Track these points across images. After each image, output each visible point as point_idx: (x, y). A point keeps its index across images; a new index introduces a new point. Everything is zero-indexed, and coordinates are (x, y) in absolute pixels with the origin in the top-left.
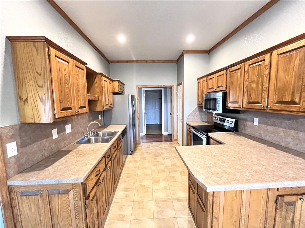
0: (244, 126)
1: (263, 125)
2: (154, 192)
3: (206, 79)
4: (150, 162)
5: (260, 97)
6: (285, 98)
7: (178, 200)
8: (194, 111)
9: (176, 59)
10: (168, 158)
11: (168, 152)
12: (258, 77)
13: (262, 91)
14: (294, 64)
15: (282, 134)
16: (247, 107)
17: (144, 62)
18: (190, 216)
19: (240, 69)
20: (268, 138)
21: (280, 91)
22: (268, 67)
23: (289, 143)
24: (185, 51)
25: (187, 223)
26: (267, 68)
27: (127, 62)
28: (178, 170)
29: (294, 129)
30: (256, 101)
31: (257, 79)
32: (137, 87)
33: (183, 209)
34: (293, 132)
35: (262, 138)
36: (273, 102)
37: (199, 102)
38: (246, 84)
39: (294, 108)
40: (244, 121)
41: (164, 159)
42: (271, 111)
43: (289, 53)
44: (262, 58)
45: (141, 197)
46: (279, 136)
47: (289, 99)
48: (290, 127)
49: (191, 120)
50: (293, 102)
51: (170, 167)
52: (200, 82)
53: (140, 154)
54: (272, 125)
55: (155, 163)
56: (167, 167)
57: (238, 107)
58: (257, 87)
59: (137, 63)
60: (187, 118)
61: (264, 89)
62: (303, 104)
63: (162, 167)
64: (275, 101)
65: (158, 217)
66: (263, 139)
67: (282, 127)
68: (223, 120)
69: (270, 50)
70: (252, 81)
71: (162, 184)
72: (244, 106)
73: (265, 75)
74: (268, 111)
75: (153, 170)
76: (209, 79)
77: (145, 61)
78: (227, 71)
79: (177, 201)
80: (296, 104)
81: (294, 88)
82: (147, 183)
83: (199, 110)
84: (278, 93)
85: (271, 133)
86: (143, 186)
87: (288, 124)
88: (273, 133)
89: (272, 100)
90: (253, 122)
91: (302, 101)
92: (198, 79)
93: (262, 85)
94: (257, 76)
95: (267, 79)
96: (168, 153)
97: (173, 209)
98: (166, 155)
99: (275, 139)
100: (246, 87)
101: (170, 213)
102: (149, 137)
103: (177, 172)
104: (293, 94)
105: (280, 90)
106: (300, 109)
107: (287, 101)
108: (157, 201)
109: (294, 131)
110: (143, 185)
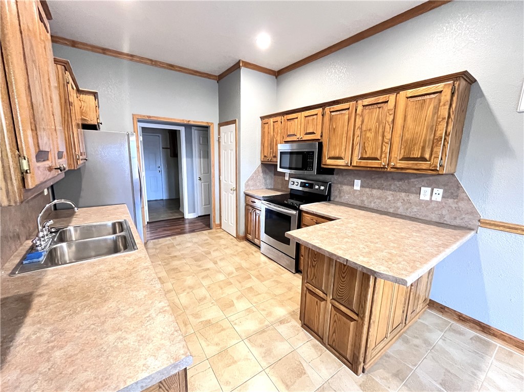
0: (340, 192)
1: (367, 189)
2: (235, 324)
3: (281, 119)
4: (194, 274)
5: (379, 150)
6: (413, 154)
7: (282, 322)
8: (255, 173)
9: (217, 74)
10: (223, 259)
11: (216, 248)
12: (377, 124)
13: (382, 143)
14: (427, 112)
15: (390, 198)
16: (357, 165)
17: (148, 62)
18: (311, 338)
19: (348, 109)
20: (372, 205)
21: (409, 144)
22: (392, 112)
23: (398, 208)
24: (243, 62)
25: (313, 350)
26: (390, 113)
27: (104, 51)
28: (251, 276)
29: (405, 191)
30: (373, 156)
31: (376, 127)
32: (135, 118)
33: (297, 332)
34: (403, 194)
35: (365, 206)
36: (396, 158)
37: (265, 156)
38: (358, 132)
39: (424, 165)
40: (339, 185)
41: (215, 263)
42: (392, 170)
43: (420, 97)
44: (384, 99)
45: (217, 344)
46: (387, 201)
47: (418, 155)
48: (400, 189)
49: (252, 188)
50: (423, 159)
51: (236, 273)
52: (267, 123)
53: (160, 263)
54: (379, 188)
55: (205, 273)
56: (229, 274)
57: (343, 164)
58: (376, 137)
59: (131, 60)
60: (245, 185)
61: (386, 141)
62: (435, 161)
63: (221, 277)
64: (400, 156)
65: (269, 363)
66: (367, 206)
67: (390, 190)
68: (307, 185)
69: (396, 90)
70: (368, 128)
71: (241, 305)
72: (354, 164)
73: (388, 122)
74: (388, 169)
75: (209, 287)
76: (288, 120)
77: (151, 60)
78: (323, 109)
79: (281, 324)
80: (426, 161)
81: (425, 141)
82: (212, 313)
83: (262, 170)
84: (405, 148)
85: (377, 198)
86: (208, 322)
87: (398, 186)
88: (379, 198)
89: (396, 156)
90: (353, 186)
91: (433, 157)
92: (262, 118)
93: (383, 136)
94: (377, 122)
95: (390, 128)
96: (217, 250)
97: (283, 339)
98: (215, 254)
99: (383, 206)
100: (358, 136)
101: (282, 348)
102: (161, 227)
103: (250, 278)
104: (423, 148)
105: (407, 143)
106: (430, 167)
107: (416, 157)
108: (250, 338)
109: (405, 193)
110: (206, 321)
